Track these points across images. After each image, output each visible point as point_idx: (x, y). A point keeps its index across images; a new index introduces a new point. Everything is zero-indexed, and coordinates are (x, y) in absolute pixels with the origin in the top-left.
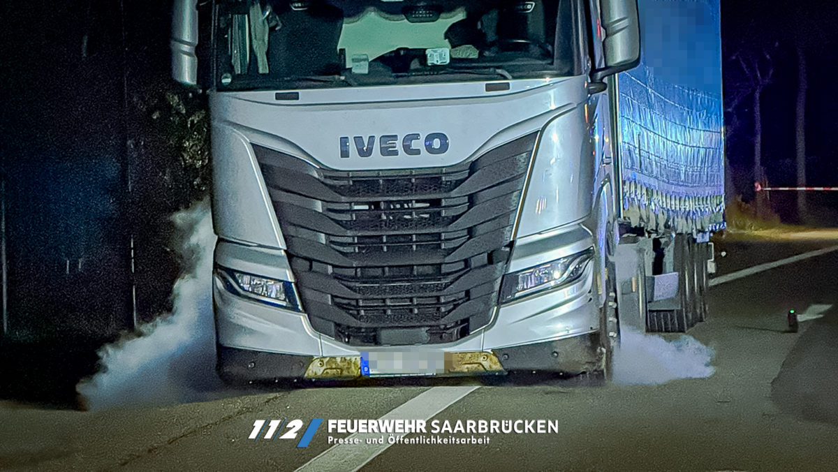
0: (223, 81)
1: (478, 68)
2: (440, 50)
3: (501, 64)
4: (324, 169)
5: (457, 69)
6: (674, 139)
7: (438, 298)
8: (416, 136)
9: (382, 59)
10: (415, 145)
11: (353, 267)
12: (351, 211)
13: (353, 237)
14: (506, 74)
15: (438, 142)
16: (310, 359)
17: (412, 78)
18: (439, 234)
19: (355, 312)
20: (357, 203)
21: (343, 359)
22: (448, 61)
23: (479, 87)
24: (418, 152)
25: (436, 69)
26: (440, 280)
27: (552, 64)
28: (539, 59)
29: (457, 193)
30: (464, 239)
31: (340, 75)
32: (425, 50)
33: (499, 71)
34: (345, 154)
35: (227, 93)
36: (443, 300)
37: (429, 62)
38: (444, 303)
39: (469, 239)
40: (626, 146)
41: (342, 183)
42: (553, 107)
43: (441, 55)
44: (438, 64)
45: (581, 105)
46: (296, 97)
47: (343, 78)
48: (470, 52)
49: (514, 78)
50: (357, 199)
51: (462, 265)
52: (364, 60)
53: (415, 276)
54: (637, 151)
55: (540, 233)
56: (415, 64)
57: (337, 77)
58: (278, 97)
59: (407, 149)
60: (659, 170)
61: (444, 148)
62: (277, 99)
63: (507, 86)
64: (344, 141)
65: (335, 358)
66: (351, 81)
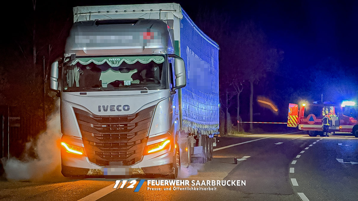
0: (65, 89)
1: (139, 86)
2: (128, 81)
3: (145, 85)
4: (94, 115)
5: (132, 87)
6: (201, 108)
7: (126, 153)
8: (120, 106)
9: (111, 84)
10: (120, 108)
11: (101, 143)
12: (101, 127)
13: (102, 135)
14: (147, 88)
15: (127, 107)
16: (88, 170)
17: (120, 89)
18: (127, 134)
19: (102, 156)
20: (103, 125)
21: (98, 170)
22: (130, 84)
23: (139, 92)
24: (121, 110)
25: (126, 86)
26: (127, 147)
27: (160, 86)
28: (157, 84)
29: (132, 122)
30: (134, 136)
31: (99, 88)
32: (124, 81)
33: (145, 87)
34: (100, 111)
35: (66, 92)
36: (127, 153)
37: (125, 85)
38: (128, 154)
39: (135, 136)
40: (184, 110)
41: (98, 119)
42: (160, 98)
43: (128, 82)
44: (127, 85)
45: (168, 97)
46: (86, 94)
47: (99, 89)
48: (137, 82)
49: (149, 89)
50: (102, 124)
51: (133, 143)
52: (106, 83)
53: (119, 146)
54: (188, 111)
55: (156, 134)
56: (120, 85)
57: (98, 88)
58: (81, 94)
59: (118, 109)
60: (196, 116)
61: (128, 109)
62: (80, 94)
63: (147, 92)
64: (99, 107)
65: (96, 169)
66: (102, 90)
